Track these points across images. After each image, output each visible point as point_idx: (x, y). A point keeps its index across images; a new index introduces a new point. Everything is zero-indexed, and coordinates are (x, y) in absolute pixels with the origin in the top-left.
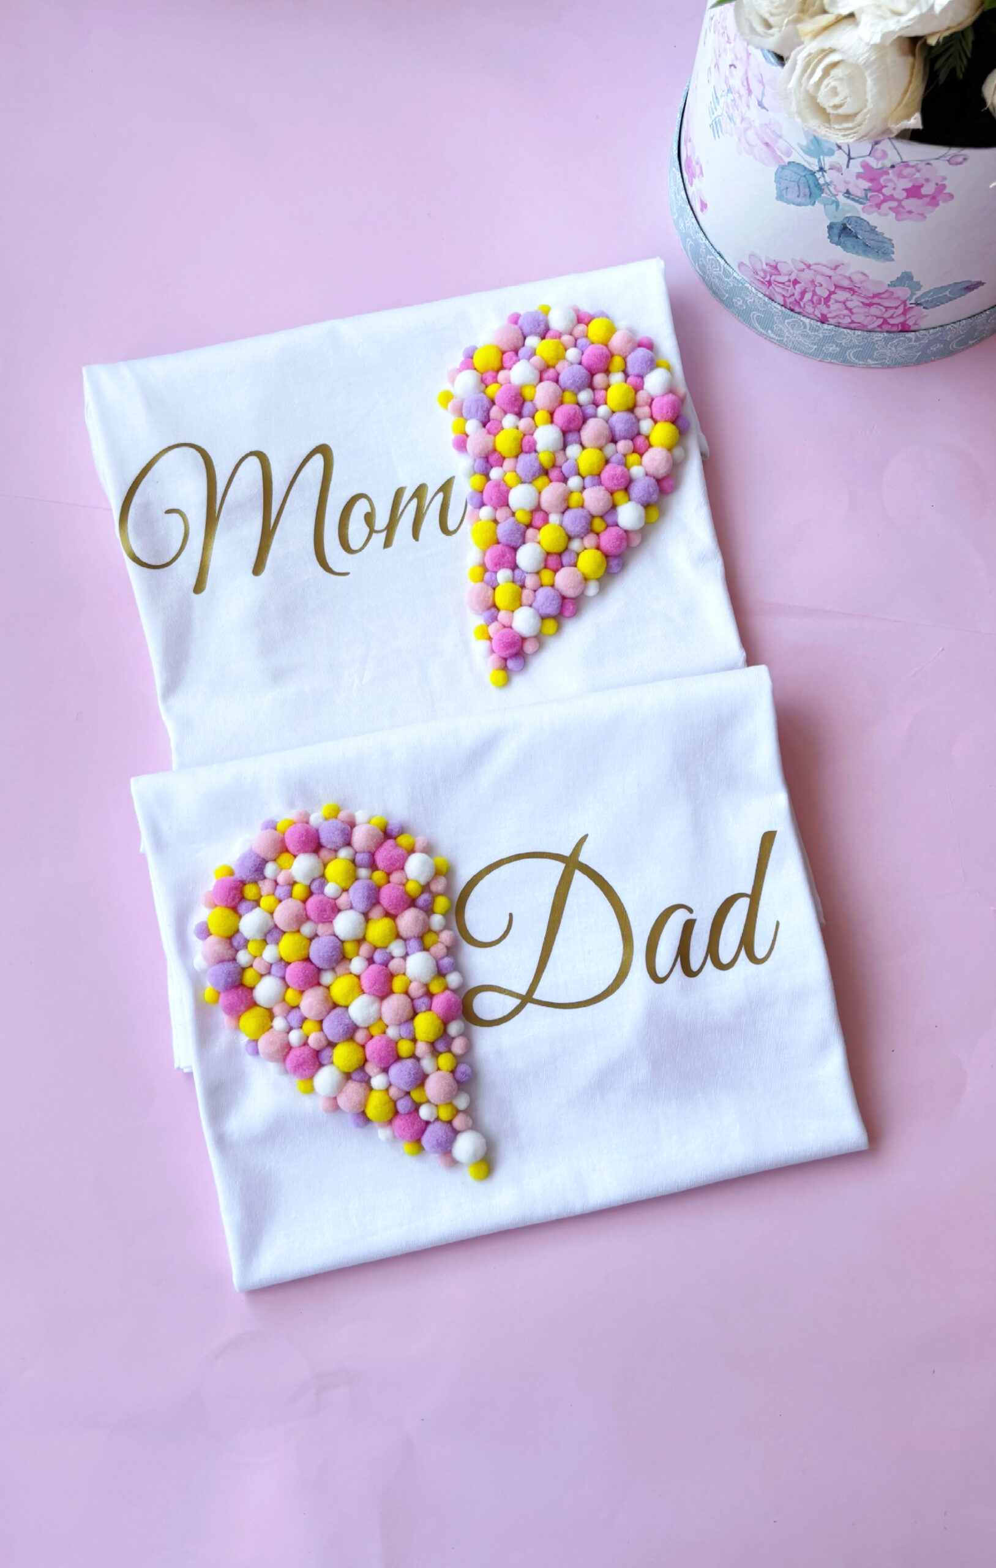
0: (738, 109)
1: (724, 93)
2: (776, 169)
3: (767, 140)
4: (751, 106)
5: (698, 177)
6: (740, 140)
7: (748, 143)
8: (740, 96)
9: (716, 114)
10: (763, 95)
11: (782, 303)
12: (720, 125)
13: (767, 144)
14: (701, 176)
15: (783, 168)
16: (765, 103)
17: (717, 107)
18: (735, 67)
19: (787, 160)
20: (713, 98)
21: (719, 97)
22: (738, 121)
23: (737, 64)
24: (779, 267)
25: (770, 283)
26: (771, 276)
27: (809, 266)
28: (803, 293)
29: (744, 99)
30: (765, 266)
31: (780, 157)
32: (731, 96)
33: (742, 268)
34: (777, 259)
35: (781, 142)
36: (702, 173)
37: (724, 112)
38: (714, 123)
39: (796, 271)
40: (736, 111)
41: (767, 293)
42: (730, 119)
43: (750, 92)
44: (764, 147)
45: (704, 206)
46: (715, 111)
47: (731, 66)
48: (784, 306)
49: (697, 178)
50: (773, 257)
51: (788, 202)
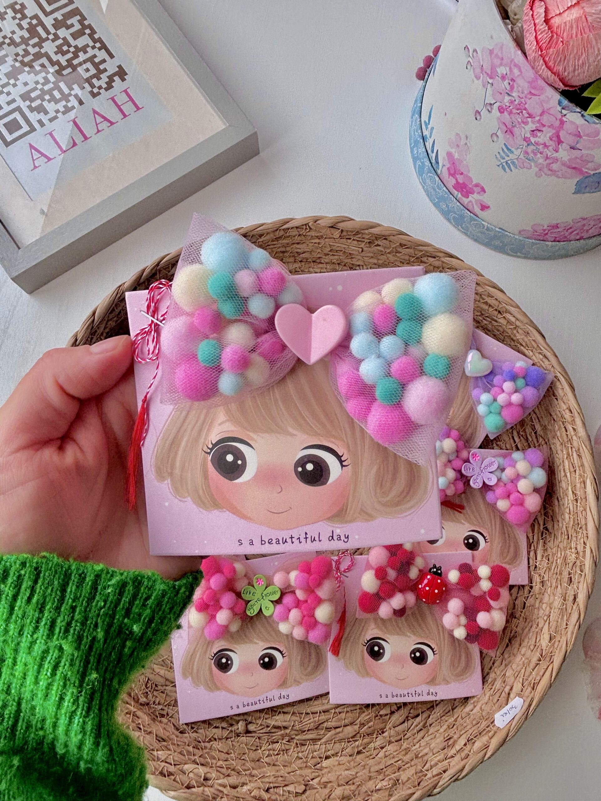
0: (541, 153)
1: (521, 147)
2: (578, 180)
3: (574, 166)
4: (560, 150)
5: (479, 193)
6: (540, 170)
7: (551, 171)
8: (545, 145)
9: (507, 158)
10: (577, 143)
11: (552, 240)
12: (513, 163)
13: (574, 168)
14: (482, 193)
15: (587, 177)
16: (578, 146)
17: (510, 155)
18: (539, 131)
19: (592, 173)
20: (503, 150)
21: (513, 149)
22: (541, 161)
23: (544, 129)
24: (559, 226)
25: (547, 234)
26: (549, 231)
27: (584, 219)
28: (573, 232)
29: (550, 148)
30: (545, 227)
31: (586, 172)
32: (532, 148)
33: (522, 233)
34: (558, 222)
35: (590, 165)
36: (483, 190)
37: (522, 156)
38: (504, 164)
39: (572, 223)
40: (539, 155)
41: (542, 239)
42: (529, 160)
43: (560, 142)
44: (570, 171)
45: (484, 207)
46: (506, 157)
47: (533, 131)
48: (554, 241)
49: (475, 194)
50: (554, 222)
51: (584, 193)
